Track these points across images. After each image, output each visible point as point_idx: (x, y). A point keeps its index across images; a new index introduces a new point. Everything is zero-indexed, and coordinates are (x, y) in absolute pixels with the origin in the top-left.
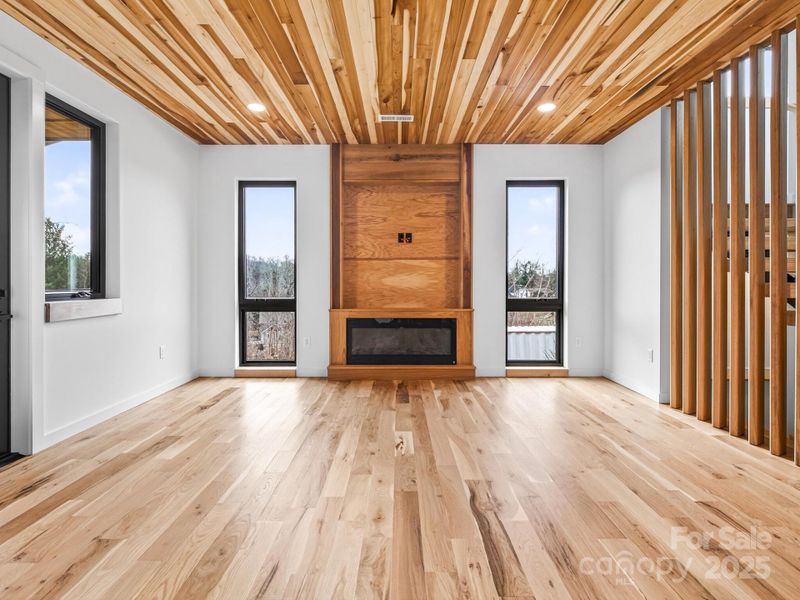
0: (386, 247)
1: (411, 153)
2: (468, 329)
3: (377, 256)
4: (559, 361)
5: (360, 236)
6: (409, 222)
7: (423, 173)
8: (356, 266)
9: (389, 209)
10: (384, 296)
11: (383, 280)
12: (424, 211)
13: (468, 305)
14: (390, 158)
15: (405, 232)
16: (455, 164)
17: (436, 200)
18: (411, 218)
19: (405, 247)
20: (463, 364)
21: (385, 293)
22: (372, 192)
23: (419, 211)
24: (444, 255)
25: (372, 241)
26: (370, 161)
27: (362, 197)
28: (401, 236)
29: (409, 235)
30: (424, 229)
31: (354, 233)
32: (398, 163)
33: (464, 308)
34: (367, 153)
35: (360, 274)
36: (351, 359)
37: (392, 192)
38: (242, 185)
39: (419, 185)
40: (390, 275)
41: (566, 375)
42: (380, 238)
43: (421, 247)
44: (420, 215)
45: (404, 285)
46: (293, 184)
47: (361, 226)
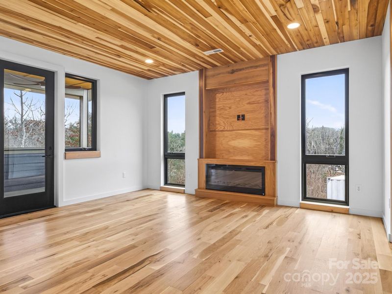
0: (231, 123)
1: (239, 68)
2: (272, 174)
3: (226, 128)
4: (346, 203)
5: (217, 118)
6: (244, 108)
7: (247, 78)
8: (215, 135)
9: (232, 101)
10: (229, 152)
11: (229, 143)
12: (251, 100)
13: (273, 158)
14: (229, 73)
15: (241, 114)
16: (266, 70)
17: (259, 93)
18: (244, 105)
19: (241, 122)
20: (269, 196)
21: (231, 150)
22: (223, 93)
23: (248, 101)
24: (263, 127)
25: (224, 120)
26: (219, 76)
27: (219, 96)
28: (239, 117)
29: (243, 116)
30: (252, 112)
31: (215, 116)
32: (233, 74)
33: (271, 160)
34: (217, 72)
35: (217, 139)
36: (209, 186)
37: (234, 92)
38: (166, 96)
39: (249, 85)
40: (233, 140)
41: (347, 213)
42: (228, 118)
43: (250, 123)
44: (249, 103)
45: (241, 146)
46: (183, 93)
47: (218, 112)
